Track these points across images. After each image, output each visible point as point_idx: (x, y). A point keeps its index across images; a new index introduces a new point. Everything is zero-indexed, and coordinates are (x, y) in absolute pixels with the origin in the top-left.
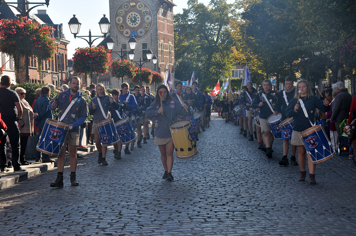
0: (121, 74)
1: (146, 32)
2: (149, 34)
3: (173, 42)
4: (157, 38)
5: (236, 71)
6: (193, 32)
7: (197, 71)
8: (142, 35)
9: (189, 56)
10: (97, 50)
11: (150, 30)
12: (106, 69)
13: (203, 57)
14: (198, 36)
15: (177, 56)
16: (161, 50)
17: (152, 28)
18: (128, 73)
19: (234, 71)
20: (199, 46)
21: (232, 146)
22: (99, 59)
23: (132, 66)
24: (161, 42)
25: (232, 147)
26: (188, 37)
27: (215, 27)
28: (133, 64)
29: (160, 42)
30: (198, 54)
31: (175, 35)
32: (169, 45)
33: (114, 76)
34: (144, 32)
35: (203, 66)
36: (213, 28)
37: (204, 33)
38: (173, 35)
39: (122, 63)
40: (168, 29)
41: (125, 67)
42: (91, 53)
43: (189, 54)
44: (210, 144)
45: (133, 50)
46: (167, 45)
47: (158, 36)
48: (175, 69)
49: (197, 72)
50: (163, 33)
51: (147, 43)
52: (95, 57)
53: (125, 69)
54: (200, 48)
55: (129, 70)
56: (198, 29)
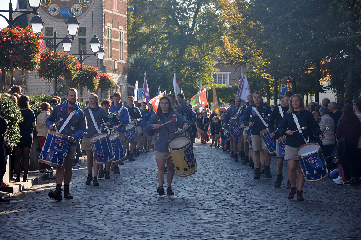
0: (54, 74)
1: (85, 10)
2: (90, 13)
3: (127, 26)
4: (102, 20)
5: (219, 75)
6: (156, 12)
7: (162, 73)
8: (78, 14)
9: (150, 50)
10: (21, 33)
11: (90, 7)
12: (35, 63)
13: (171, 51)
14: (164, 20)
15: (132, 49)
16: (108, 39)
17: (93, 4)
18: (64, 71)
19: (216, 75)
20: (166, 35)
21: (239, 187)
22: (25, 47)
23: (71, 61)
24: (108, 26)
25: (240, 189)
26: (148, 20)
27: (191, 6)
28: (73, 57)
29: (106, 27)
30: (163, 46)
31: (128, 15)
32: (120, 32)
33: (42, 75)
34: (81, 9)
35: (170, 66)
36: (187, 7)
37: (173, 15)
38: (126, 17)
39: (55, 55)
40: (118, 7)
41: (61, 62)
42: (12, 38)
43: (150, 47)
44: (203, 183)
45: (73, 36)
46: (117, 31)
47: (103, 17)
48: (128, 68)
49: (161, 75)
50: (111, 12)
51: (85, 28)
52: (19, 44)
53: (60, 66)
54: (167, 38)
55: (66, 67)
56: (164, 8)
